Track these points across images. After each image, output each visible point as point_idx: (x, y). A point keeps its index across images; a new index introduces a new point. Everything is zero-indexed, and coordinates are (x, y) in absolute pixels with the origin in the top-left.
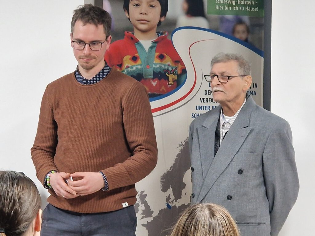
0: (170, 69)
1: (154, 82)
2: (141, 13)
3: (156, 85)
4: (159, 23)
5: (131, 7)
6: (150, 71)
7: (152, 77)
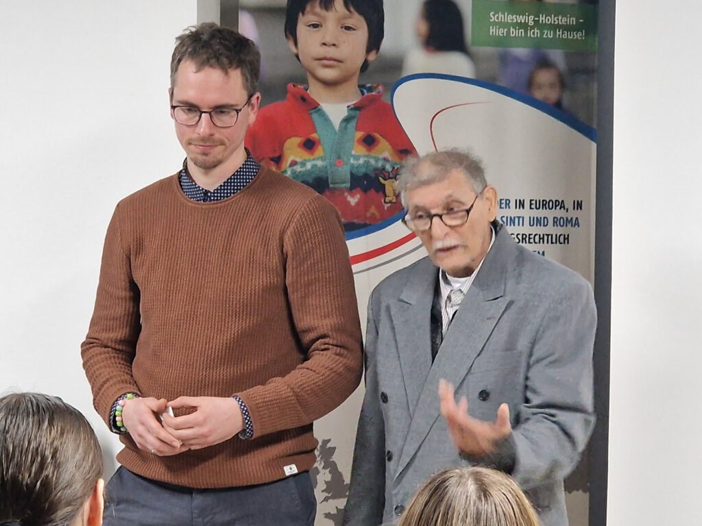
0: (388, 168)
1: (353, 196)
2: (324, 44)
3: (358, 204)
4: (365, 66)
5: (302, 30)
6: (344, 172)
7: (348, 185)
